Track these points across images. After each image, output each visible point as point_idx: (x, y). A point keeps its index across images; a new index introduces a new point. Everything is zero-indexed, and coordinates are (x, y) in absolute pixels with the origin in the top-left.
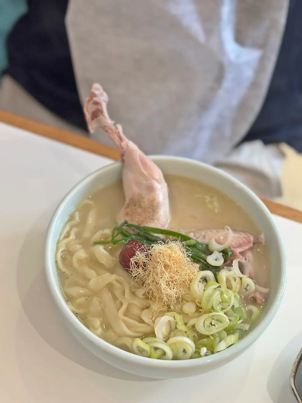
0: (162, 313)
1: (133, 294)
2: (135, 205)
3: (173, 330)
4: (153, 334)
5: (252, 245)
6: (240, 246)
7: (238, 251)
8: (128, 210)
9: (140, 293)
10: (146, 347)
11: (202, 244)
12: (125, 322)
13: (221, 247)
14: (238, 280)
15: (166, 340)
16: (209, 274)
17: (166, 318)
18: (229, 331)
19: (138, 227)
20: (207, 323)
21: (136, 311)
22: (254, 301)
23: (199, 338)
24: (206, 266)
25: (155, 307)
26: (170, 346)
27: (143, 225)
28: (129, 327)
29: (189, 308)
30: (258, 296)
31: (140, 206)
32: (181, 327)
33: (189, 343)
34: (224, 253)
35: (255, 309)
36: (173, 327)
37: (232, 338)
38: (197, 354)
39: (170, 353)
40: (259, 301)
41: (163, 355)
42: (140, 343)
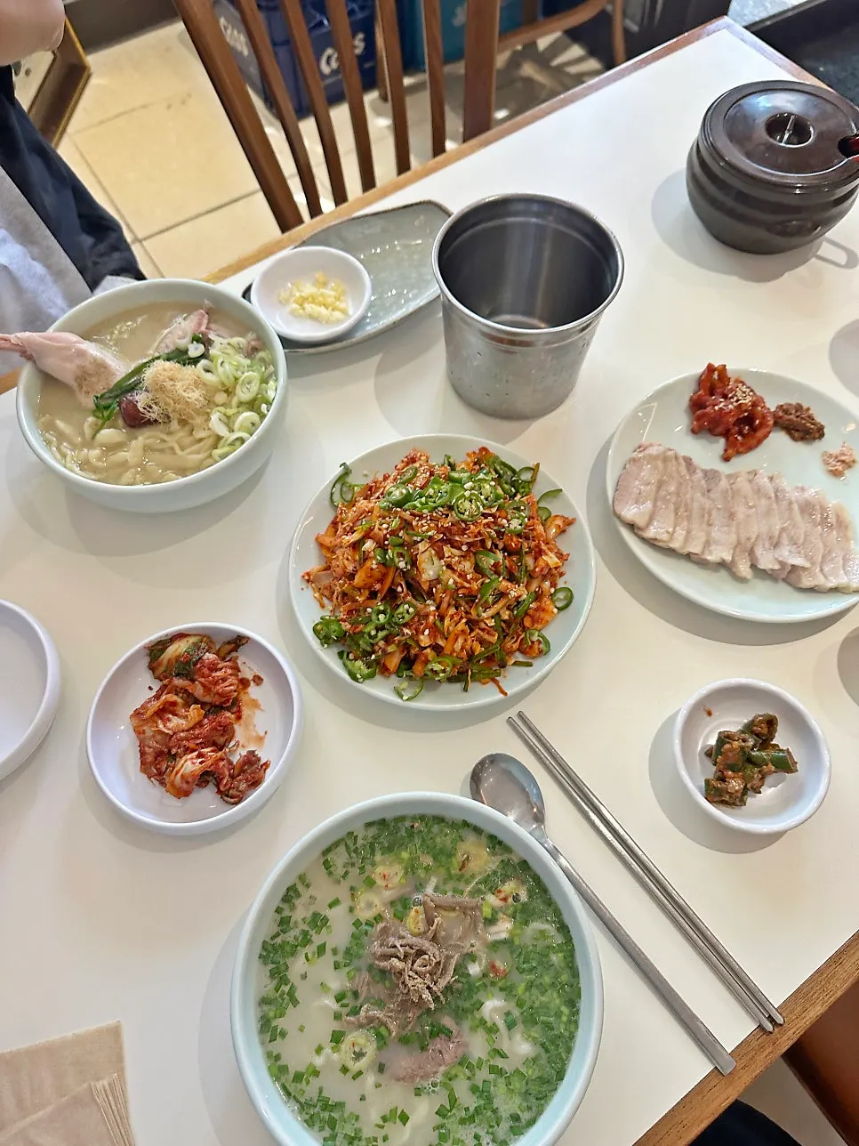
0: (208, 419)
1: (170, 433)
2: (85, 380)
3: (228, 421)
4: (219, 438)
5: (207, 316)
6: (200, 324)
7: (203, 328)
8: (84, 389)
9: (175, 425)
10: (226, 449)
11: (172, 352)
12: (191, 453)
13: (188, 339)
14: (228, 347)
15: (232, 431)
16: (203, 362)
17: (215, 417)
18: (265, 381)
19: (111, 391)
20: (245, 390)
21: (188, 440)
22: (255, 350)
23: (252, 405)
24: (195, 361)
25: (198, 420)
26: (239, 430)
27: (112, 387)
28: (198, 452)
29: (221, 398)
30: (253, 343)
31: (90, 375)
32: (230, 412)
33: (248, 415)
34: (196, 339)
35: (262, 354)
36: (226, 420)
37: (271, 383)
38: (263, 416)
39: (244, 435)
40: (259, 347)
41: (242, 441)
42: (217, 452)
